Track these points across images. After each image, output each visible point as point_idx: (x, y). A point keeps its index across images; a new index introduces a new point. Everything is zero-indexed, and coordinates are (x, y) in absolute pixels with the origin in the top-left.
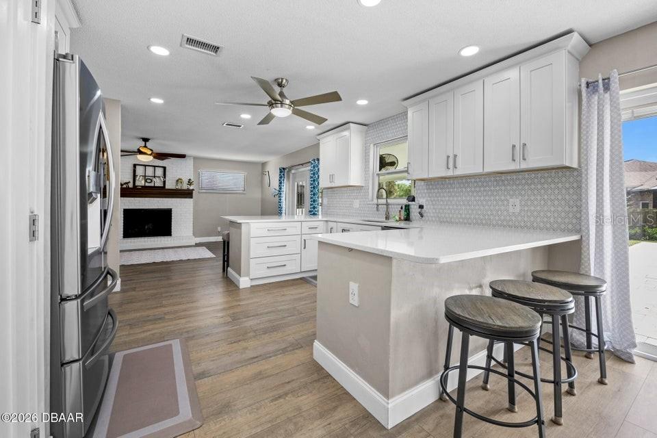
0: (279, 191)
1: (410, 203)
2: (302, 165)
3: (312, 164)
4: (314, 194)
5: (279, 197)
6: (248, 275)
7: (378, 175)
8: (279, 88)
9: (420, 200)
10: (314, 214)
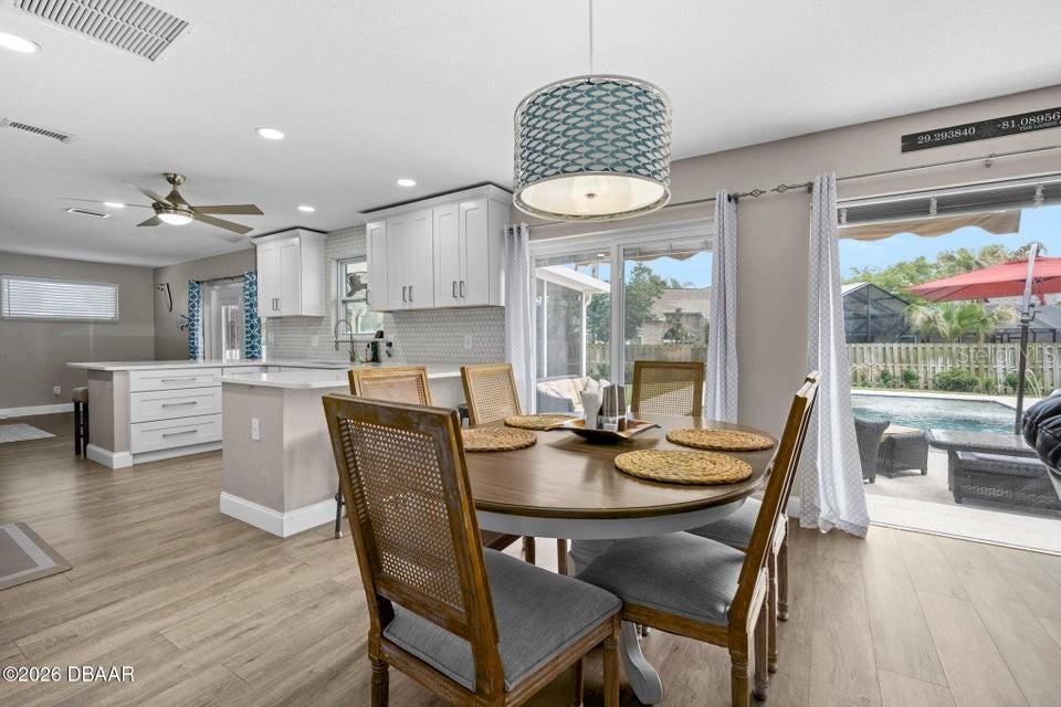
0: (190, 320)
1: (377, 340)
2: (232, 278)
3: (247, 279)
4: (252, 327)
5: (190, 330)
6: (127, 447)
7: (344, 302)
8: (172, 186)
9: (389, 337)
10: (253, 357)
